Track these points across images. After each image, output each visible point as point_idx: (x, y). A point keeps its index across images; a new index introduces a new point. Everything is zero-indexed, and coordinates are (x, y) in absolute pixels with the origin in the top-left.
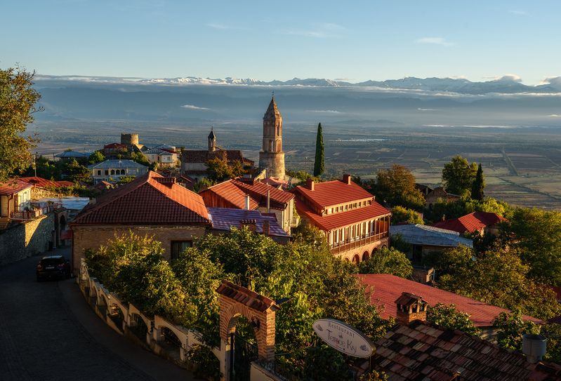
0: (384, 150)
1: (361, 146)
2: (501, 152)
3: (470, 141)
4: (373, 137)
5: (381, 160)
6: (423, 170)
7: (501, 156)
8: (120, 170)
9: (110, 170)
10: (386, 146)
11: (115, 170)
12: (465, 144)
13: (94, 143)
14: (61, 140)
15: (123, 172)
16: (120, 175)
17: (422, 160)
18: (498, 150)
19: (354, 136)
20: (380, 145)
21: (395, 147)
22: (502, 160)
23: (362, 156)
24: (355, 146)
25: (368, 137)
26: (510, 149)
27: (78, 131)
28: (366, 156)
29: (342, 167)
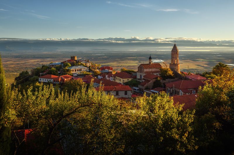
0: (105, 57)
1: (99, 56)
2: (135, 57)
3: (127, 54)
4: (101, 54)
5: (105, 60)
6: (117, 62)
7: (136, 58)
8: (80, 69)
9: (77, 69)
10: (105, 56)
11: (78, 69)
12: (126, 55)
13: (22, 57)
14: (13, 57)
15: (81, 70)
16: (80, 71)
17: (116, 59)
18: (134, 56)
19: (97, 54)
20: (104, 56)
21: (108, 56)
22: (136, 59)
23: (100, 59)
24: (97, 56)
25: (100, 54)
26: (138, 56)
27: (17, 54)
28: (101, 59)
29: (95, 62)
